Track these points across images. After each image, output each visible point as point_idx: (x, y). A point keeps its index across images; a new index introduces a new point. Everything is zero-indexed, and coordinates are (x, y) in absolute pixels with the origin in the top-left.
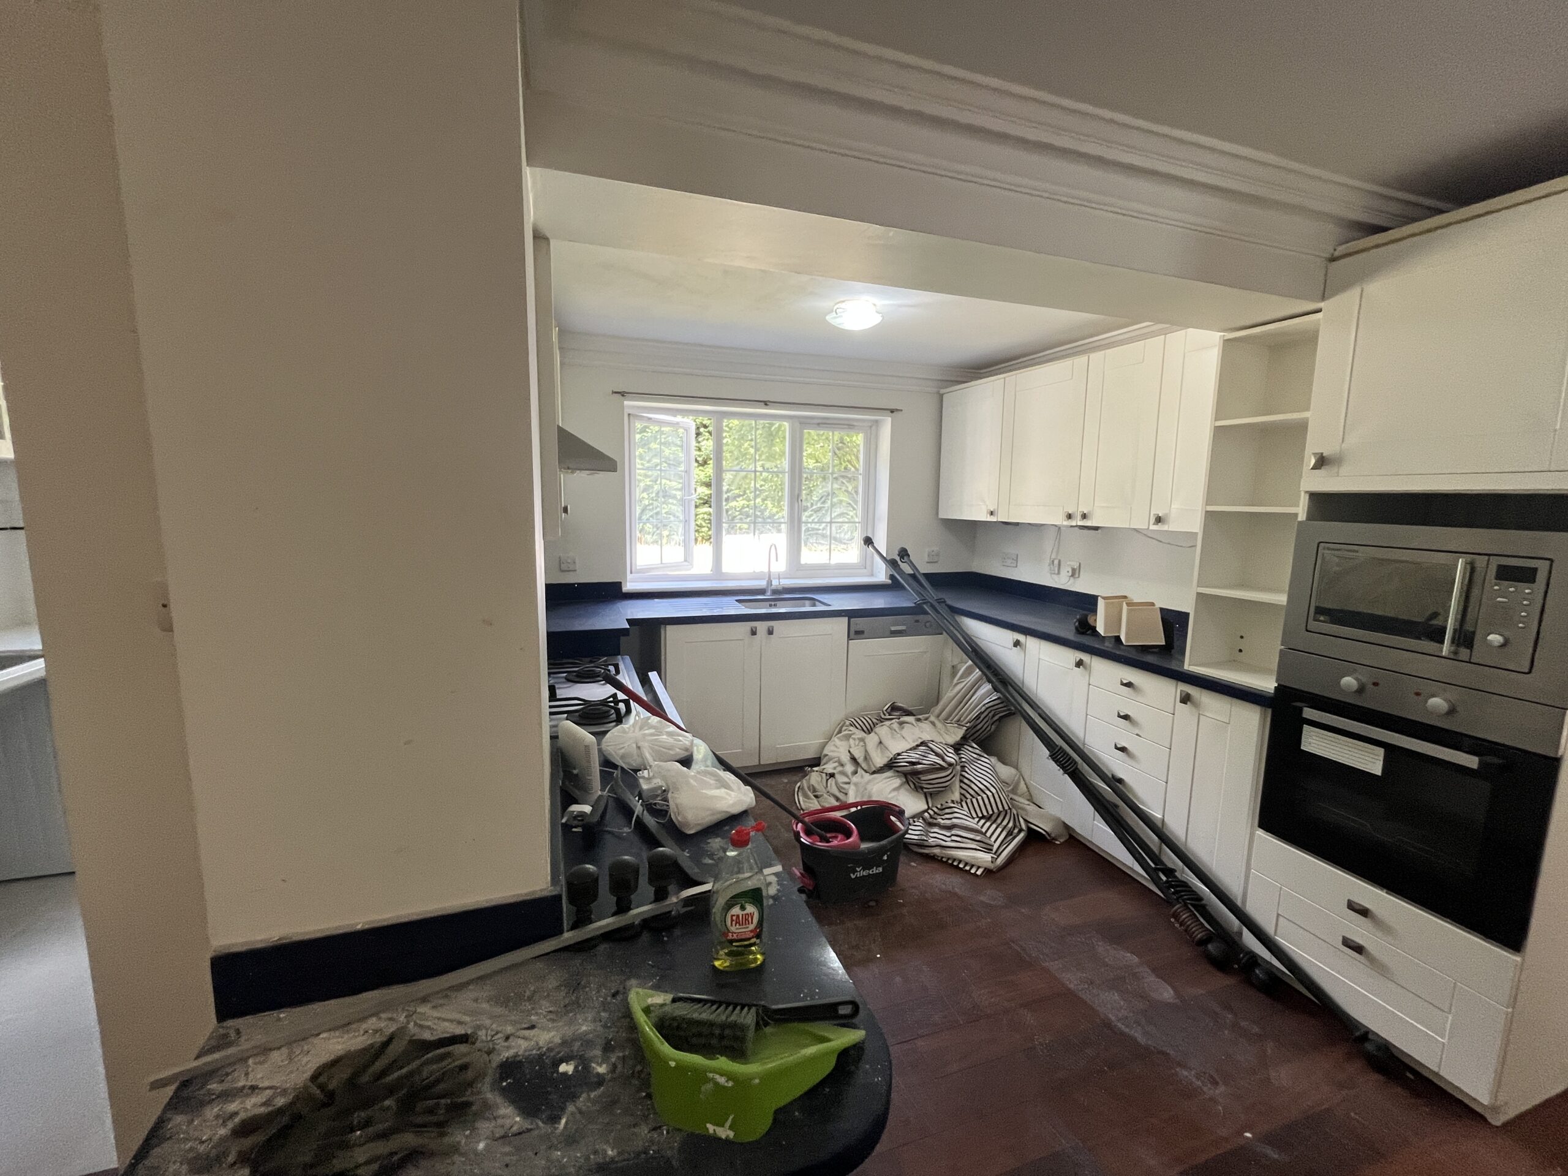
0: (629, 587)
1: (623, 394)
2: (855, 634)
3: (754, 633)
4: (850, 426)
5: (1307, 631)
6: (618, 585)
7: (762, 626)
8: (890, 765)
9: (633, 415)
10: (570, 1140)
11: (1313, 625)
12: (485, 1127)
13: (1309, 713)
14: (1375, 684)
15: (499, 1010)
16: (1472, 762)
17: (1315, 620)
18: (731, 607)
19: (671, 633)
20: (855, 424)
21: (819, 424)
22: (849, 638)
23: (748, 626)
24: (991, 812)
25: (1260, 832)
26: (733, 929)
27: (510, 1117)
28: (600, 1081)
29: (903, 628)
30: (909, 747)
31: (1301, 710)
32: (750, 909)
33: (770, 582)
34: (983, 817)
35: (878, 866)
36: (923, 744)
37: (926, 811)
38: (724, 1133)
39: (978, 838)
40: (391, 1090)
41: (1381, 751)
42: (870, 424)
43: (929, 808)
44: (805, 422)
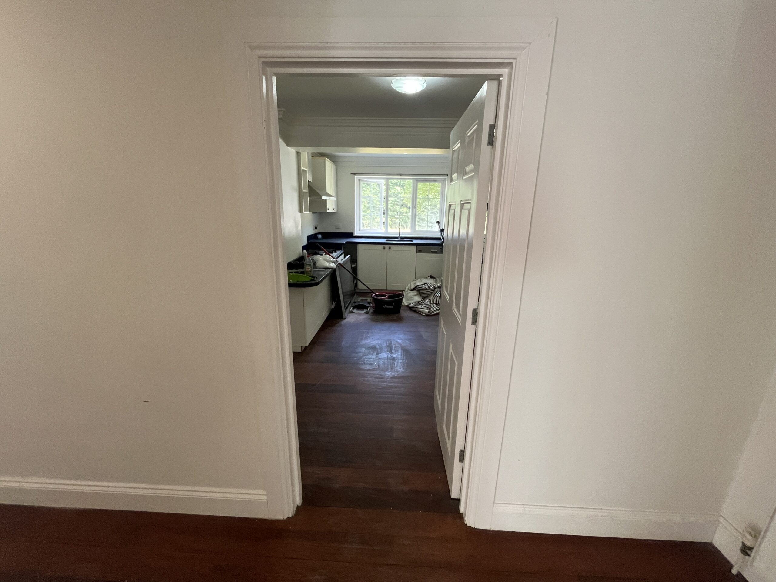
0: (356, 234)
1: (355, 174)
2: (419, 251)
3: (384, 248)
6: (352, 234)
7: (387, 247)
8: (414, 289)
9: (360, 180)
18: (384, 241)
20: (437, 180)
21: (423, 180)
22: (417, 253)
23: (382, 246)
24: (438, 302)
29: (436, 251)
30: (422, 284)
36: (426, 283)
37: (421, 301)
39: (427, 307)
42: (443, 180)
44: (418, 180)
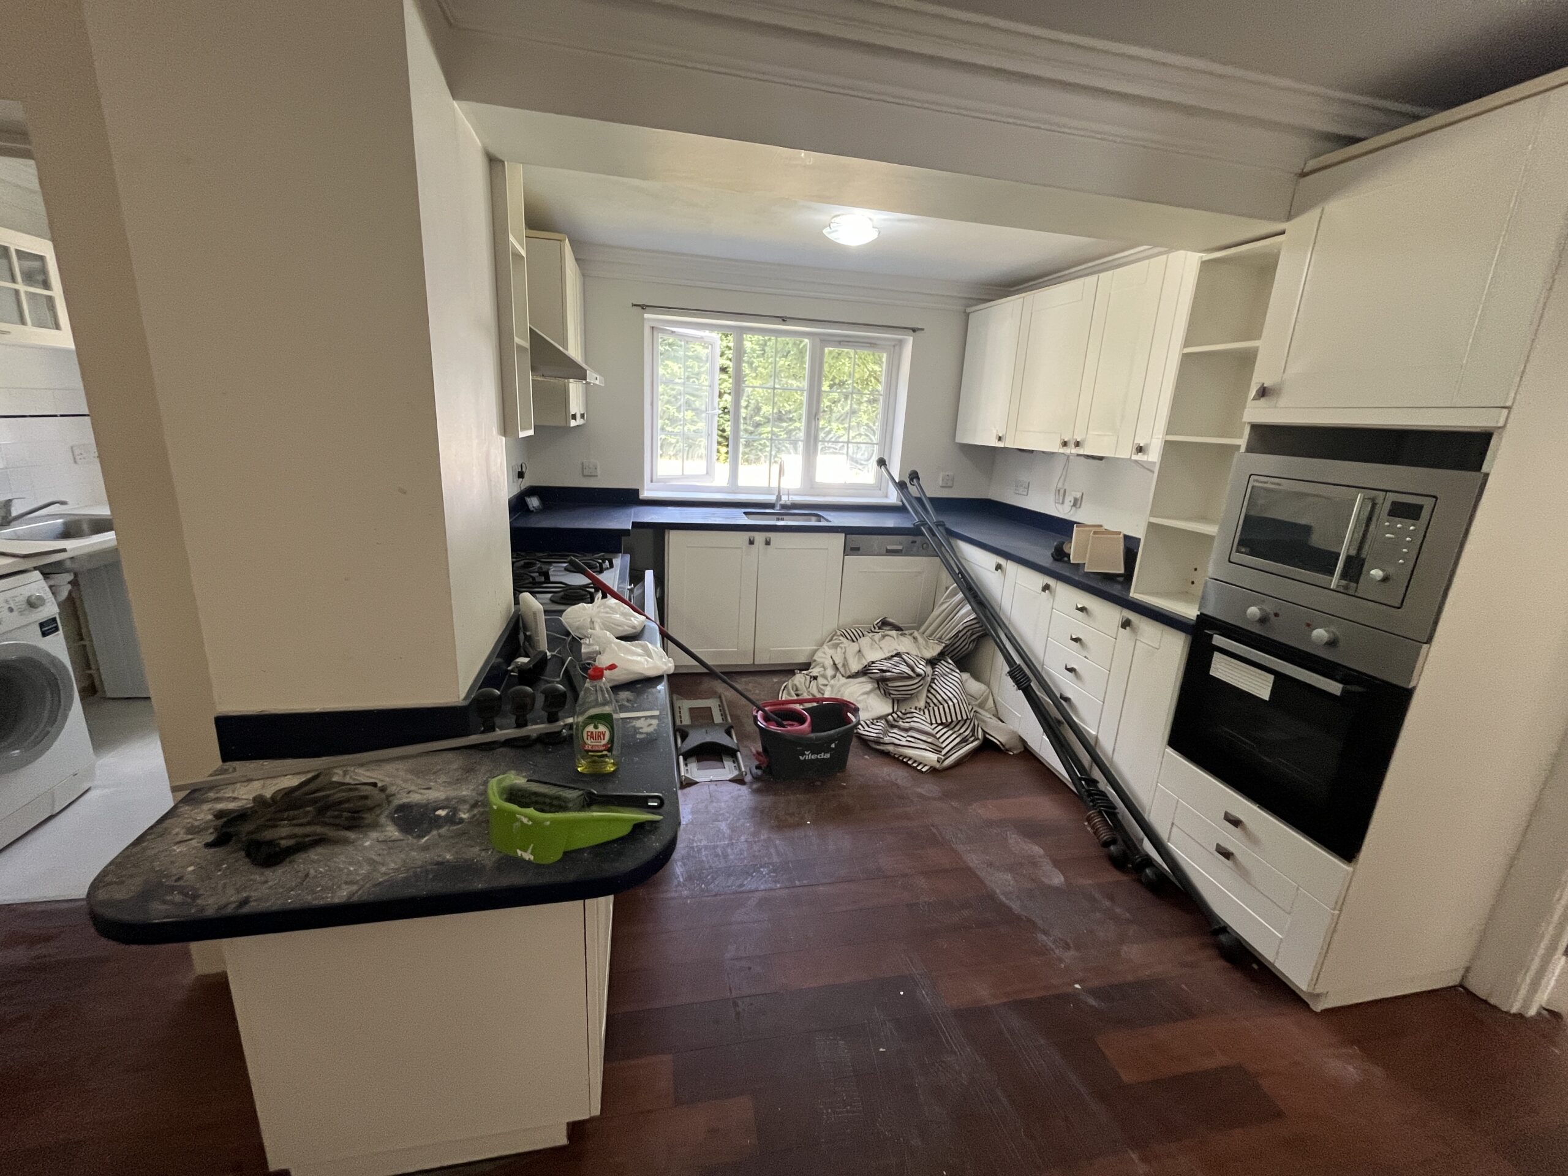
0: (646, 494)
1: (643, 307)
2: (851, 550)
3: (751, 542)
4: (871, 344)
5: (1230, 562)
6: (636, 492)
7: (759, 537)
8: (865, 672)
9: (657, 328)
10: (426, 848)
11: (1236, 557)
12: (374, 835)
13: (1218, 640)
14: (1276, 615)
15: (410, 776)
16: (1335, 688)
17: (1238, 551)
18: (739, 517)
19: (674, 539)
20: (878, 342)
21: (840, 342)
22: (845, 553)
23: (746, 536)
24: (949, 720)
25: (1170, 751)
26: (589, 742)
27: (392, 832)
28: (462, 821)
29: (900, 547)
30: (884, 656)
31: (1211, 637)
32: (602, 728)
33: (779, 497)
34: (942, 724)
35: (825, 753)
36: (898, 655)
37: (891, 714)
38: (528, 856)
39: (929, 740)
40: (315, 801)
41: (1271, 678)
42: (893, 343)
43: (893, 712)
44: (826, 340)
